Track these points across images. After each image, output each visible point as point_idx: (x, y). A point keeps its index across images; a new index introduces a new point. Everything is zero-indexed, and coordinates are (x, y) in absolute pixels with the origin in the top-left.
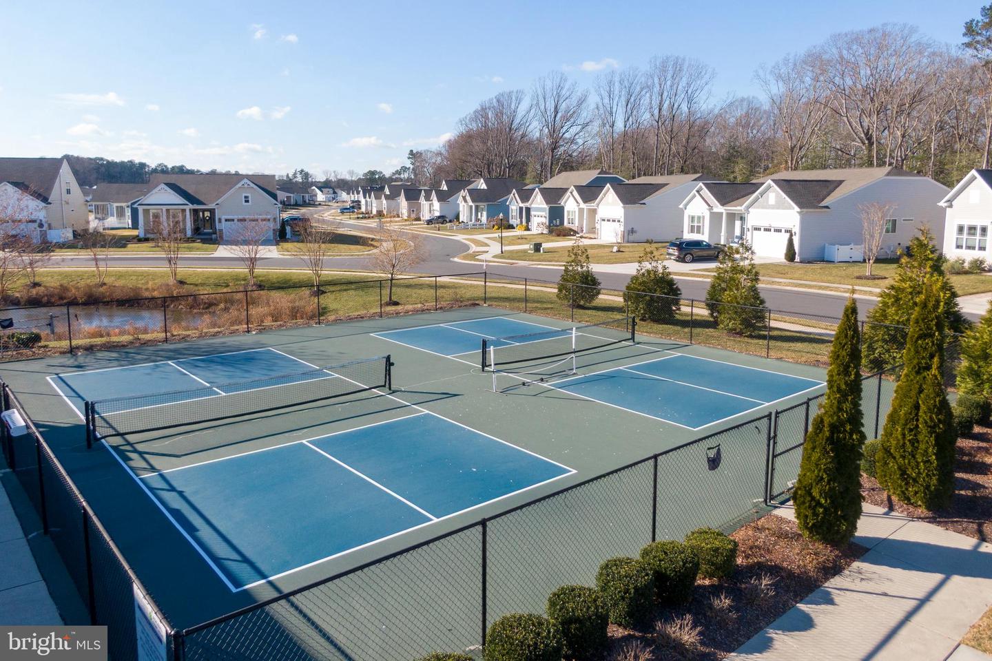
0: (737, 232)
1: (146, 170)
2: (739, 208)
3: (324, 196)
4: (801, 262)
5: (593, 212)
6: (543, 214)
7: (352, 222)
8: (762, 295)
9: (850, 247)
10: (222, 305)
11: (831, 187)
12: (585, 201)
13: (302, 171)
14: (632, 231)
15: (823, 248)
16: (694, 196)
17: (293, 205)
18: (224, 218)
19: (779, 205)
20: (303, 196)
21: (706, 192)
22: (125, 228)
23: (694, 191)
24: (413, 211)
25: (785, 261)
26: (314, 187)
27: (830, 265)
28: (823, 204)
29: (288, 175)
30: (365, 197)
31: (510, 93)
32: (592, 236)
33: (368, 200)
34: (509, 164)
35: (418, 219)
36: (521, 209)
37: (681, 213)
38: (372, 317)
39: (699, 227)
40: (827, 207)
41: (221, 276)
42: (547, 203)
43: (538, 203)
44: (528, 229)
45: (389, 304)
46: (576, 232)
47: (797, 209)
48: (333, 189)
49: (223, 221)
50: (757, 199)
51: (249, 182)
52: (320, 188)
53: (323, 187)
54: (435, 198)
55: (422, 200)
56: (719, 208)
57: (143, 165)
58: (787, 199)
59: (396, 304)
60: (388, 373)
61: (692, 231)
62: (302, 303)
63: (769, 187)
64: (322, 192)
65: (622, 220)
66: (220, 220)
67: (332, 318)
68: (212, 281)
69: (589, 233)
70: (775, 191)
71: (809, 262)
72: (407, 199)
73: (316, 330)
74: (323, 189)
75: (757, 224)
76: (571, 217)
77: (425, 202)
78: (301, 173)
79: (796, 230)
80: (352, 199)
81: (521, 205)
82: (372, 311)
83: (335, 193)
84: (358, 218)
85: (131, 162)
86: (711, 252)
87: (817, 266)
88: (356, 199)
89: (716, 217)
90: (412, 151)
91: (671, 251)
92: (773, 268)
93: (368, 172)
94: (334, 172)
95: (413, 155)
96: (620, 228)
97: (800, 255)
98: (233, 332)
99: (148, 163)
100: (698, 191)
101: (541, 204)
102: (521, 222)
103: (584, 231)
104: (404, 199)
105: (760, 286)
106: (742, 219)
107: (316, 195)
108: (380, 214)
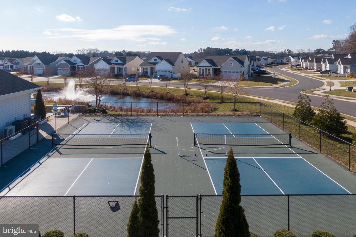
1: (232, 51)
3: (294, 60)
17: (276, 64)
18: (223, 71)
20: (281, 60)
24: (319, 67)
26: (290, 56)
29: (282, 51)
33: (303, 62)
45: (234, 110)
48: (298, 57)
49: (223, 72)
51: (232, 59)
52: (293, 57)
54: (327, 62)
55: (322, 63)
57: (231, 50)
59: (237, 111)
60: (150, 140)
64: (293, 58)
66: (222, 72)
72: (317, 62)
74: (294, 57)
78: (288, 51)
85: (227, 49)
90: (334, 40)
93: (317, 50)
94: (302, 50)
95: (334, 42)
99: (233, 49)
104: (315, 63)
107: (290, 60)
108: (306, 68)
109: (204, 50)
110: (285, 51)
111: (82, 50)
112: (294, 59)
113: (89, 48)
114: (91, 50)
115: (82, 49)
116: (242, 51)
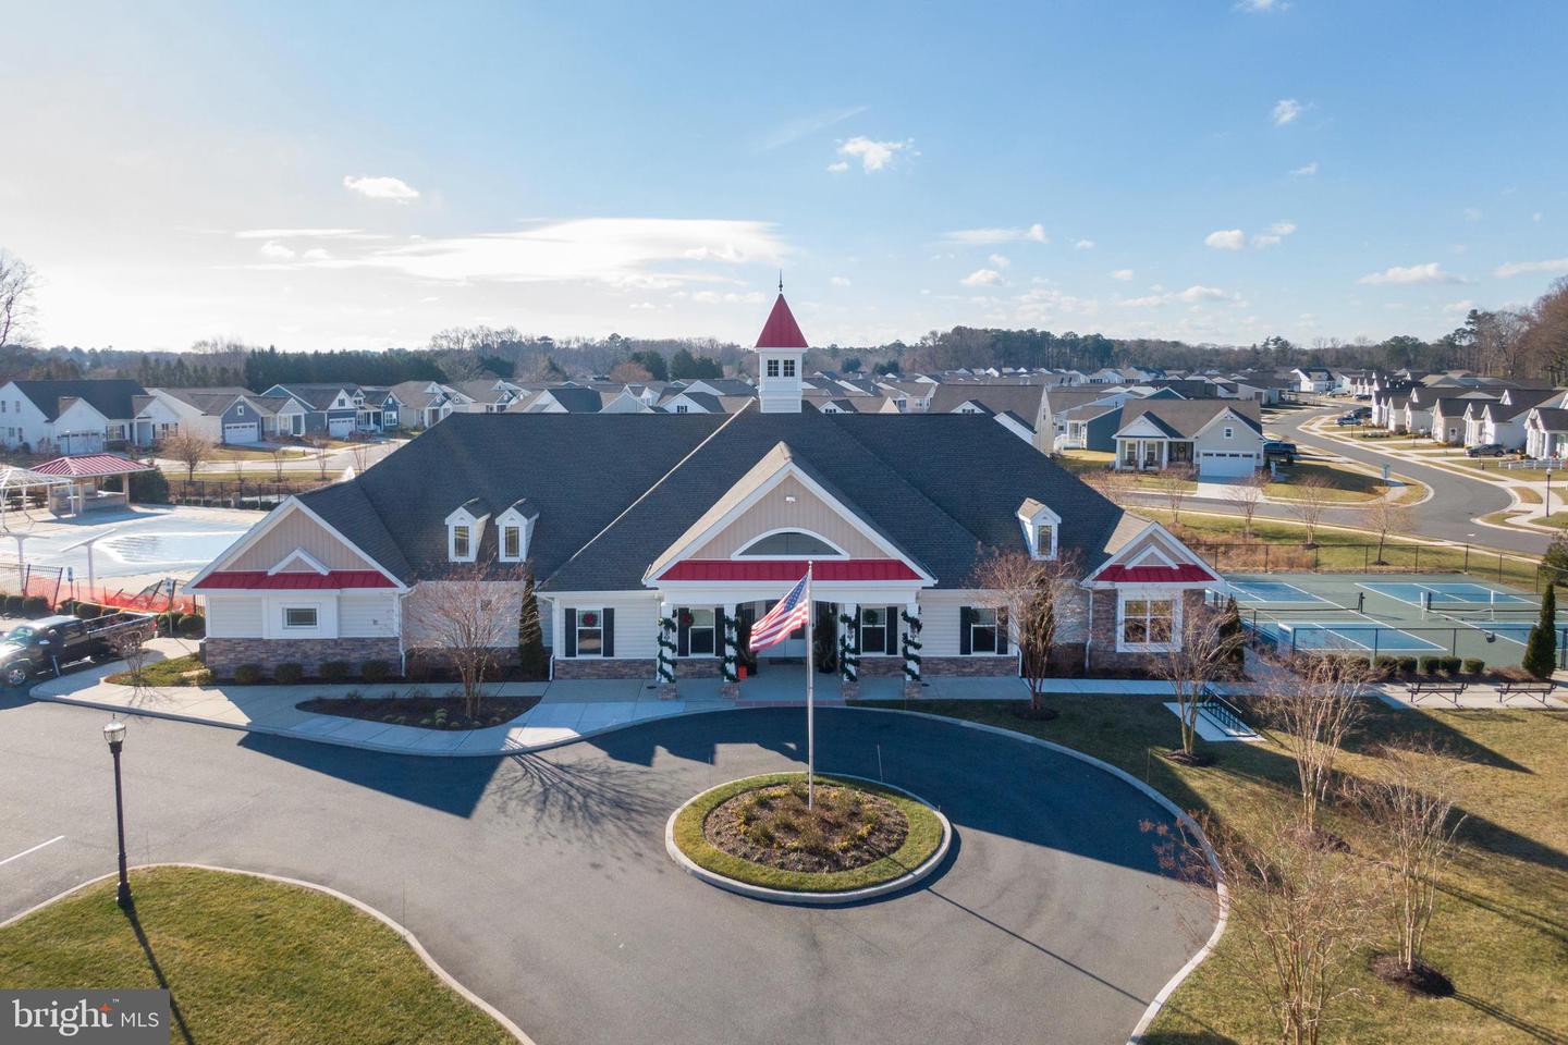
3: (1312, 384)
7: (1354, 443)
10: (1223, 549)
13: (1279, 339)
17: (1264, 405)
18: (1202, 451)
22: (1079, 449)
24: (1453, 431)
26: (1297, 371)
30: (1379, 403)
33: (1384, 407)
35: (1459, 444)
38: (1358, 572)
41: (1216, 521)
45: (1376, 564)
48: (1329, 373)
49: (1202, 455)
51: (1232, 414)
52: (1303, 369)
53: (1312, 371)
54: (1489, 416)
55: (1468, 417)
59: (1383, 564)
60: (1361, 602)
62: (1296, 555)
64: (1309, 376)
66: (1198, 455)
67: (1326, 569)
68: (1209, 525)
72: (1445, 412)
73: (1313, 576)
74: (1311, 374)
77: (1471, 421)
78: (1276, 343)
80: (1360, 393)
82: (1359, 568)
83: (1330, 378)
84: (1365, 436)
88: (1367, 394)
90: (1472, 311)
93: (1394, 339)
95: (1476, 318)
98: (1255, 571)
104: (1439, 413)
107: (1299, 383)
108: (1401, 431)
109: (944, 337)
110: (1267, 344)
111: (453, 335)
112: (1311, 381)
113: (481, 327)
114: (487, 335)
115: (456, 330)
116: (1090, 342)
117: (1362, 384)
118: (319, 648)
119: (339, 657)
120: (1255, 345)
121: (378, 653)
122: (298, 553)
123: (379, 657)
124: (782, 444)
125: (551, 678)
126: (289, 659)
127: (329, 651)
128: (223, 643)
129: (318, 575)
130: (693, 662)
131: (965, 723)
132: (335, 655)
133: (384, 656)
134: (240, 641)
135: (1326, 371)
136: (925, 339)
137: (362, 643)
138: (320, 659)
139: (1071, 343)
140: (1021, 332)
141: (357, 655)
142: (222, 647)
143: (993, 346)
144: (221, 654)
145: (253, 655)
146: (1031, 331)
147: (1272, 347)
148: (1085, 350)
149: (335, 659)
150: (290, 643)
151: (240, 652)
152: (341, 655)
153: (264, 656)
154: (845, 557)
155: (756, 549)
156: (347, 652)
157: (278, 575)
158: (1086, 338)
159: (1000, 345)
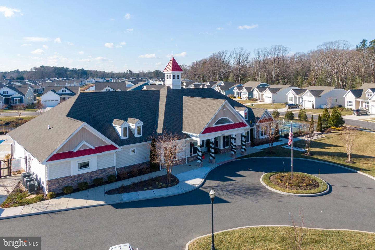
0: (301, 101)
2: (301, 96)
4: (316, 109)
5: (262, 95)
6: (246, 94)
8: (307, 115)
9: (326, 105)
11: (322, 91)
12: (260, 92)
13: (130, 71)
14: (274, 100)
15: (320, 106)
16: (290, 92)
19: (310, 96)
21: (293, 91)
23: (290, 91)
25: (312, 108)
27: (322, 109)
28: (320, 96)
31: (223, 51)
32: (262, 101)
34: (223, 74)
36: (238, 92)
37: (287, 96)
39: (291, 100)
40: (321, 96)
42: (247, 91)
43: (244, 91)
44: (241, 98)
46: (257, 100)
47: (314, 97)
50: (305, 94)
56: (296, 96)
58: (312, 95)
61: (290, 101)
63: (308, 92)
65: (272, 97)
69: (261, 100)
70: (309, 92)
71: (317, 109)
75: (306, 100)
76: (256, 96)
79: (314, 101)
81: (238, 91)
86: (296, 106)
87: (319, 110)
89: (296, 98)
91: (286, 106)
92: (309, 110)
96: (271, 99)
97: (315, 107)
100: (291, 91)
101: (245, 91)
102: (238, 96)
103: (260, 100)
105: (306, 114)
106: (302, 98)
116: (80, 71)
117: (158, 81)
118: (89, 175)
119: (96, 177)
120: (125, 72)
121: (109, 173)
122: (85, 143)
123: (109, 174)
124: (184, 97)
125: (161, 169)
126: (79, 181)
127: (93, 175)
128: (55, 181)
129: (91, 149)
130: (193, 156)
131: (265, 157)
132: (95, 176)
133: (111, 173)
134: (61, 179)
135: (146, 78)
136: (32, 69)
137: (104, 170)
138: (90, 179)
139: (74, 71)
140: (60, 67)
141: (102, 175)
142: (54, 182)
143: (54, 71)
144: (53, 185)
145: (66, 183)
146: (62, 67)
147: (128, 72)
148: (79, 73)
149: (95, 178)
150: (79, 176)
151: (61, 183)
152: (97, 176)
153: (70, 182)
154: (233, 123)
155: (218, 123)
156: (99, 174)
157: (77, 152)
158: (79, 70)
159: (56, 71)
